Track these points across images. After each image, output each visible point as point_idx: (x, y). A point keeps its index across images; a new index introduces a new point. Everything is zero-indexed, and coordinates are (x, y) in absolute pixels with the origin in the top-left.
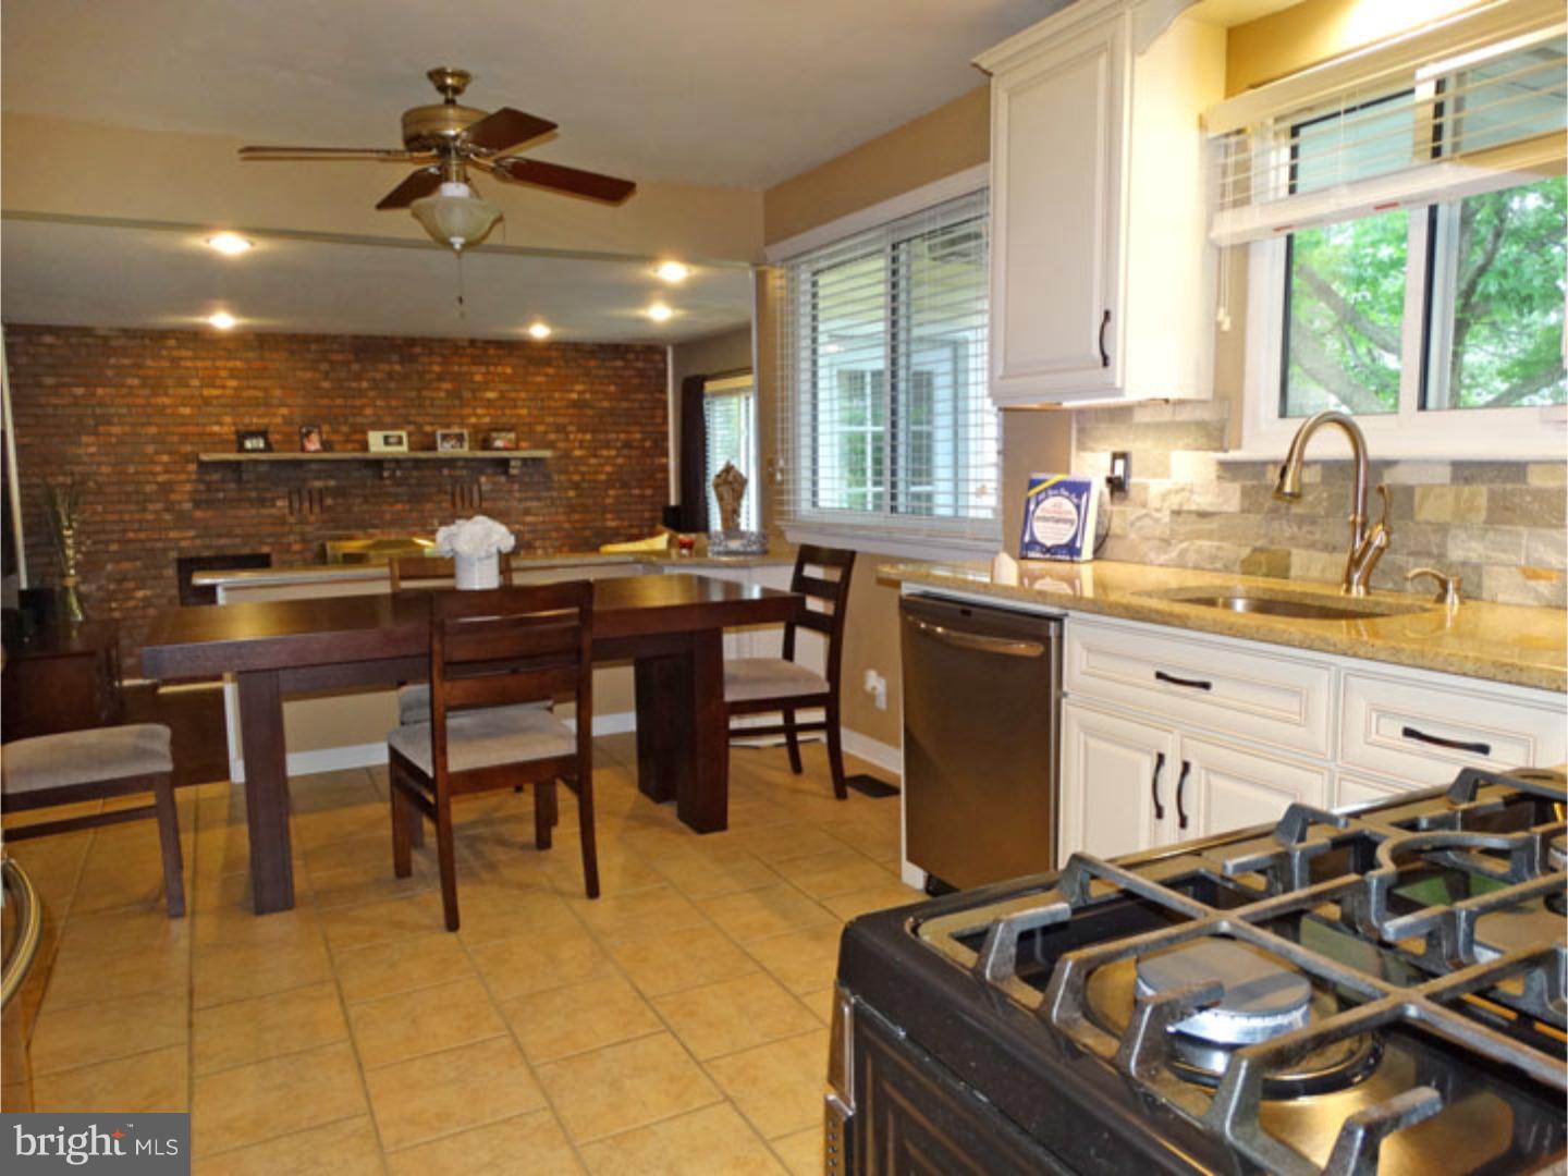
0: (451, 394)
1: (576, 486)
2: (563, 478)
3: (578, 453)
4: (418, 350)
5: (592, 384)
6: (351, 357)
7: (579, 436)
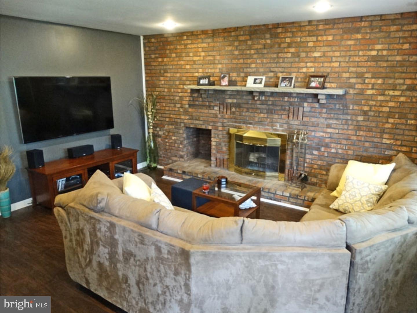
0: (294, 55)
1: (365, 113)
2: (356, 107)
3: (370, 92)
4: (280, 30)
5: (389, 44)
6: (248, 37)
7: (373, 81)
